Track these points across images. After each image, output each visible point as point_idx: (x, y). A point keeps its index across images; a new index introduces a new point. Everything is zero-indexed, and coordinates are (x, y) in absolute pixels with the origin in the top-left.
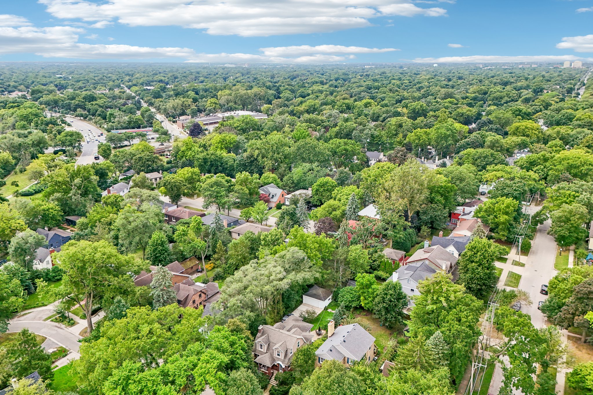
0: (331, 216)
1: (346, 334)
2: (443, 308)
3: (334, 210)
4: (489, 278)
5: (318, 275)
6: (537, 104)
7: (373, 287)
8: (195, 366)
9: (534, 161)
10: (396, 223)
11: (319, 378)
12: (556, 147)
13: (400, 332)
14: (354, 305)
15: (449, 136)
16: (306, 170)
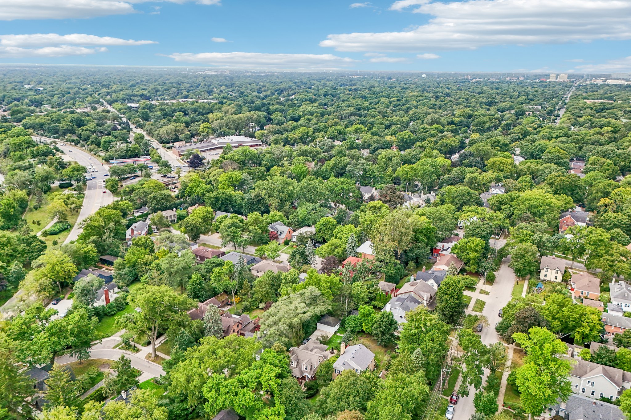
0: (334, 253)
1: (354, 352)
2: (422, 331)
3: (337, 247)
4: (459, 306)
5: (330, 308)
6: (516, 131)
7: (372, 315)
8: (261, 375)
9: (503, 201)
10: (388, 261)
11: (341, 381)
12: (525, 183)
13: (393, 350)
14: (357, 329)
15: (433, 172)
16: (309, 210)
